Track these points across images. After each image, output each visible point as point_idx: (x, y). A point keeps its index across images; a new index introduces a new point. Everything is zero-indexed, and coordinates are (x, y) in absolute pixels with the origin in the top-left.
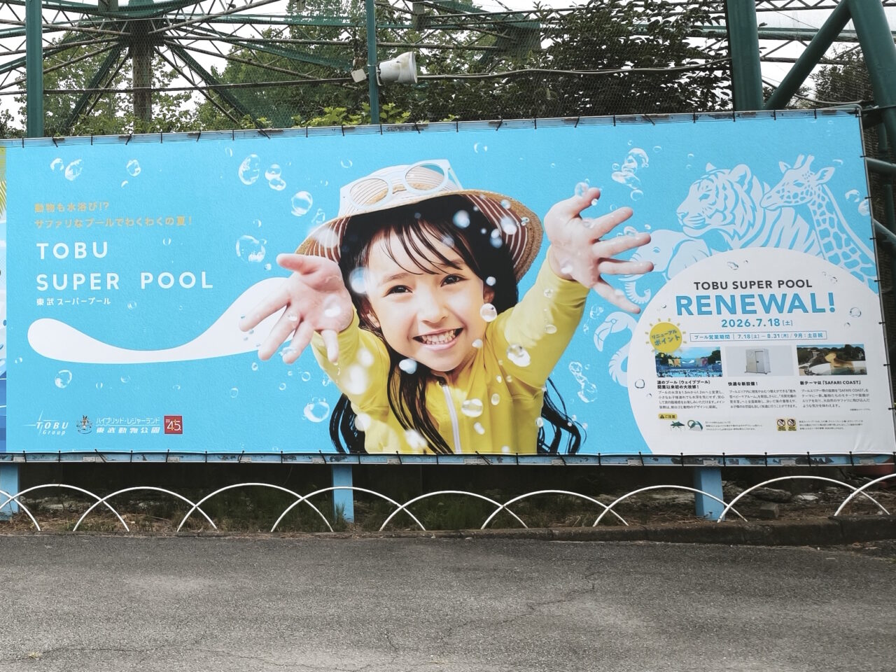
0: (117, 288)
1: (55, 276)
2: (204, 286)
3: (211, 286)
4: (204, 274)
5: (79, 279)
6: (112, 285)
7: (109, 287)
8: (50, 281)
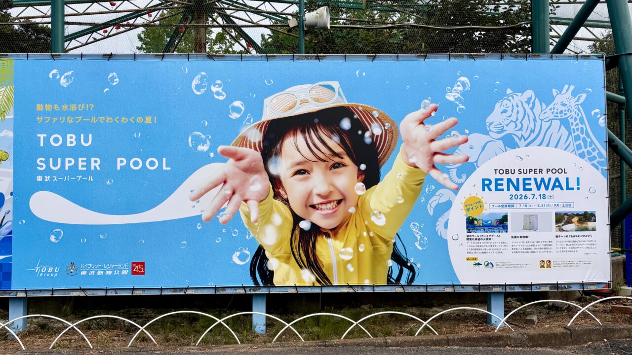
0: (98, 168)
1: (51, 160)
2: (165, 168)
3: (169, 169)
4: (164, 159)
5: (70, 162)
6: (95, 167)
7: (93, 168)
8: (47, 163)
